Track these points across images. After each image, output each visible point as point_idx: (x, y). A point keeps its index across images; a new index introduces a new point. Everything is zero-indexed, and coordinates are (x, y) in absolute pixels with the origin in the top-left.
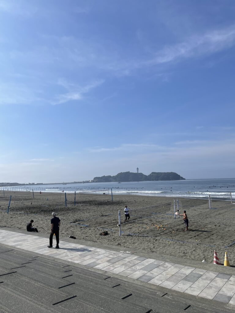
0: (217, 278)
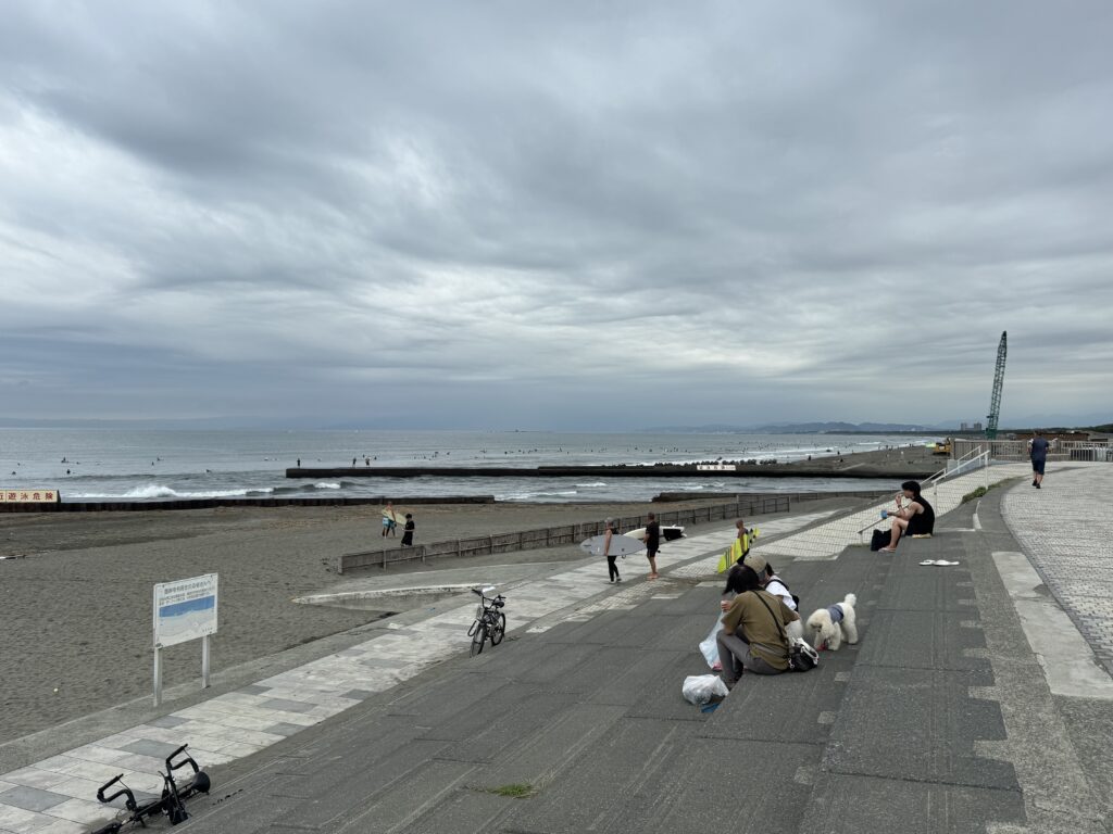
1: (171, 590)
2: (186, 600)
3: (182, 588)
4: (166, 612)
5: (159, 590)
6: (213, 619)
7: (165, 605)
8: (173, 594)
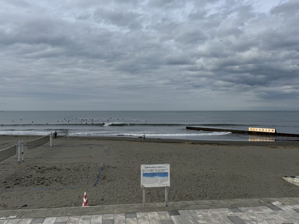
0: (128, 219)
1: (147, 167)
2: (155, 172)
3: (153, 167)
4: (145, 175)
5: (143, 167)
6: (168, 181)
7: (145, 172)
8: (148, 169)
